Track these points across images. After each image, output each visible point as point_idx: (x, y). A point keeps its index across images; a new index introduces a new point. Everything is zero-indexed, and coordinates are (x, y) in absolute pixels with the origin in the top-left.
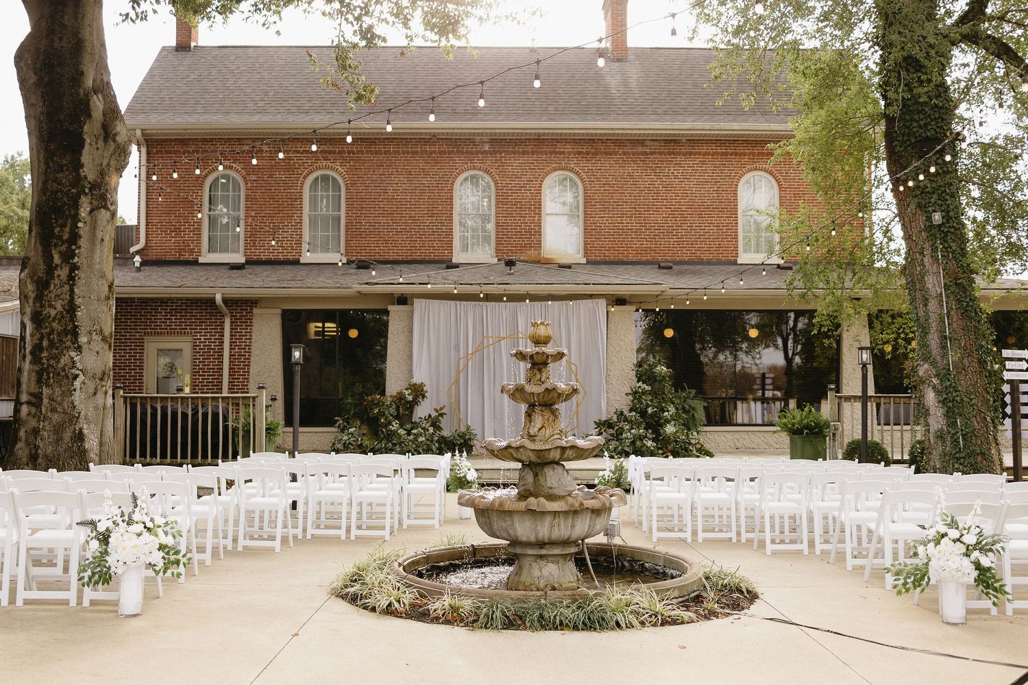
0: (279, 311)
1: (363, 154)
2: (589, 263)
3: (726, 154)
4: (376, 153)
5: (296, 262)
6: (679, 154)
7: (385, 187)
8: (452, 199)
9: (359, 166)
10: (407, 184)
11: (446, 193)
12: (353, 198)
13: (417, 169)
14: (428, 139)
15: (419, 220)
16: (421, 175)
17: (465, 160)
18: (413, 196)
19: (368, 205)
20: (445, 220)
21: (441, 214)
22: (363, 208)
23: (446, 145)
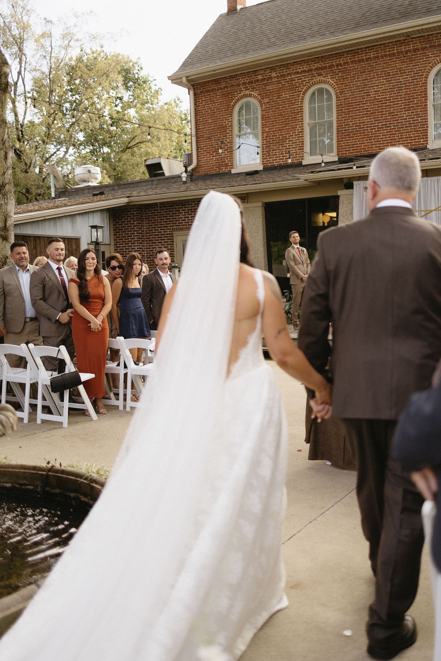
1: (348, 65)
4: (360, 61)
5: (300, 165)
7: (368, 90)
8: (426, 91)
9: (346, 75)
10: (386, 84)
11: (420, 87)
12: (342, 105)
13: (394, 69)
14: (403, 40)
15: (397, 115)
16: (398, 74)
17: (437, 53)
18: (391, 94)
19: (354, 108)
20: (420, 111)
21: (417, 106)
22: (350, 111)
23: (419, 43)
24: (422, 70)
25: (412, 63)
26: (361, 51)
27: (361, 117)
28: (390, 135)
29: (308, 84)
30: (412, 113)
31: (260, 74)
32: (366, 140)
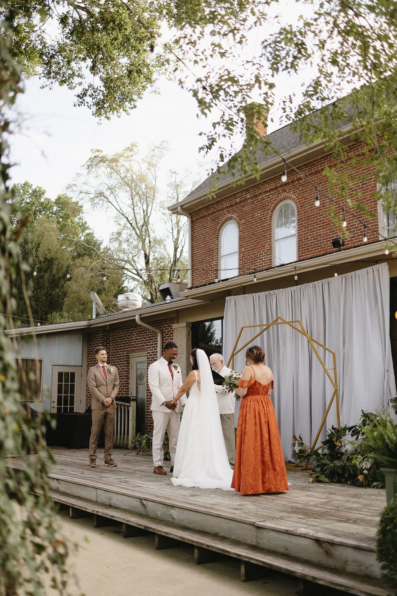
4: (316, 173)
11: (370, 191)
12: (302, 219)
14: (353, 145)
24: (371, 173)
25: (362, 168)
27: (318, 230)
29: (275, 202)
30: (363, 220)
31: (239, 197)
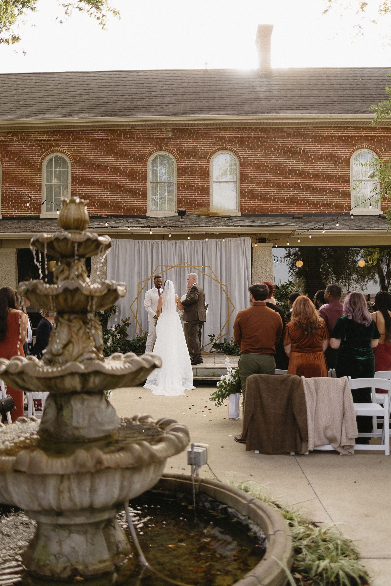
0: (15, 250)
1: (83, 141)
2: (243, 215)
3: (342, 137)
4: (93, 140)
5: (37, 218)
6: (308, 137)
7: (99, 164)
8: (146, 172)
9: (81, 149)
10: (114, 161)
11: (141, 168)
12: (76, 173)
13: (121, 151)
14: (129, 130)
15: (123, 187)
16: (124, 155)
17: (155, 144)
18: (118, 170)
19: (87, 177)
20: (141, 187)
21: (139, 182)
22: (83, 179)
23: (141, 134)
24: (143, 155)
25: (136, 149)
26: (94, 132)
27: (93, 185)
28: (117, 202)
29: (47, 151)
30: (135, 187)
31: (3, 136)
32: (96, 204)
